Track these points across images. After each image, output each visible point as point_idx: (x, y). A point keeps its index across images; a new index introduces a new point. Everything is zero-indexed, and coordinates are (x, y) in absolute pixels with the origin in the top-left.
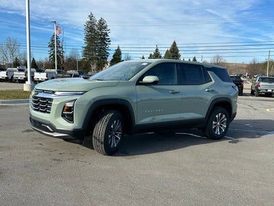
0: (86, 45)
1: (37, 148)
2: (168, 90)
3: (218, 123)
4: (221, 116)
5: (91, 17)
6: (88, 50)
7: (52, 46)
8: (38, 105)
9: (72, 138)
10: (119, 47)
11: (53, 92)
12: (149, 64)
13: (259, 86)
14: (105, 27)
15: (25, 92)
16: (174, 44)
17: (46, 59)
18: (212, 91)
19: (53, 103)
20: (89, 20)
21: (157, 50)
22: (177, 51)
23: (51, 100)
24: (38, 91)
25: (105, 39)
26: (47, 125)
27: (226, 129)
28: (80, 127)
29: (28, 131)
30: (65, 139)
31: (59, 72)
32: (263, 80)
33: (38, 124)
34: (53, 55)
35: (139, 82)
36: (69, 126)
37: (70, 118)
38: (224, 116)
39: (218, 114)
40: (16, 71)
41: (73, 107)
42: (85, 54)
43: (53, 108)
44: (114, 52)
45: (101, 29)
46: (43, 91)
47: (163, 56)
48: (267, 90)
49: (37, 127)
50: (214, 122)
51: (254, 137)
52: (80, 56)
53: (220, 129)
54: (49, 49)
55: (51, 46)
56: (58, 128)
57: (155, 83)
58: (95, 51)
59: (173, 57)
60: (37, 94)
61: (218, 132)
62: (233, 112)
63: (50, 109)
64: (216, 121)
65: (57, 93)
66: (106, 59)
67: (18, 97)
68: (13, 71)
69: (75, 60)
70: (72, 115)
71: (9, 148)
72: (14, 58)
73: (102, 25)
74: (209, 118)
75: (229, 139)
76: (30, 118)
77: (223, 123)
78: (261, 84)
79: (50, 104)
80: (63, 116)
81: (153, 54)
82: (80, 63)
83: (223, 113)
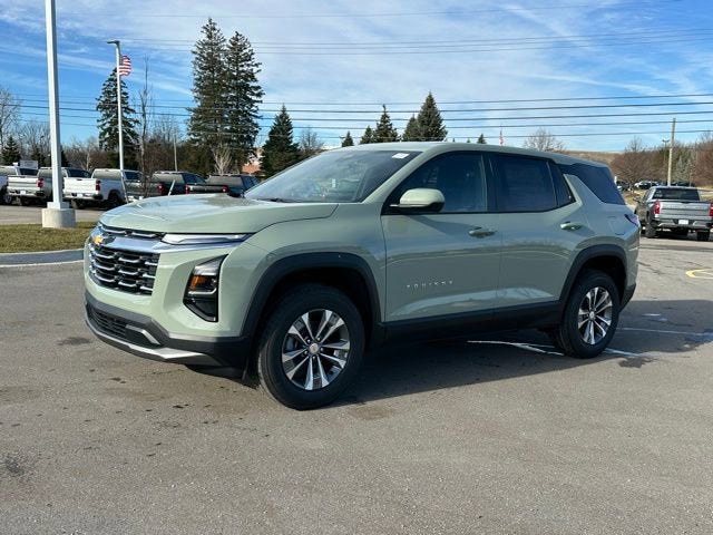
0: (196, 105)
1: (110, 392)
2: (466, 227)
3: (592, 315)
4: (600, 295)
5: (210, 30)
6: (201, 118)
7: (108, 106)
8: (115, 272)
9: (213, 362)
10: (284, 110)
11: (159, 236)
12: (413, 155)
13: (657, 211)
14: (248, 58)
15: (49, 231)
16: (430, 103)
17: (91, 141)
18: (578, 228)
19: (160, 266)
20: (204, 37)
21: (385, 118)
22: (438, 121)
23: (153, 257)
24: (112, 233)
25: (247, 88)
26: (143, 327)
27: (611, 330)
28: (236, 333)
29: (76, 341)
30: (191, 364)
31: (130, 177)
32: (665, 194)
33: (115, 325)
34: (109, 130)
35: (391, 206)
36: (204, 330)
37: (207, 308)
38: (607, 294)
39: (590, 289)
40: (13, 174)
41: (217, 277)
42: (195, 128)
43: (161, 281)
44: (272, 123)
45: (236, 64)
46: (129, 232)
47: (401, 133)
48: (676, 221)
49: (112, 332)
50: (581, 312)
51: (680, 350)
52: (182, 133)
53: (597, 331)
54: (100, 115)
55: (104, 108)
56: (172, 336)
57: (434, 208)
58: (223, 120)
59: (428, 137)
60: (111, 240)
61: (590, 337)
62: (629, 284)
63: (150, 283)
64: (585, 307)
65: (168, 238)
66: (251, 140)
67: (30, 247)
68: (6, 175)
69: (169, 146)
70: (214, 300)
71: (30, 393)
72: (6, 138)
73: (239, 51)
74: (569, 300)
75: (617, 356)
76: (89, 308)
77: (602, 314)
78: (662, 204)
79: (152, 271)
80: (187, 301)
81: (374, 127)
82: (184, 150)
83: (604, 287)
